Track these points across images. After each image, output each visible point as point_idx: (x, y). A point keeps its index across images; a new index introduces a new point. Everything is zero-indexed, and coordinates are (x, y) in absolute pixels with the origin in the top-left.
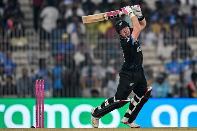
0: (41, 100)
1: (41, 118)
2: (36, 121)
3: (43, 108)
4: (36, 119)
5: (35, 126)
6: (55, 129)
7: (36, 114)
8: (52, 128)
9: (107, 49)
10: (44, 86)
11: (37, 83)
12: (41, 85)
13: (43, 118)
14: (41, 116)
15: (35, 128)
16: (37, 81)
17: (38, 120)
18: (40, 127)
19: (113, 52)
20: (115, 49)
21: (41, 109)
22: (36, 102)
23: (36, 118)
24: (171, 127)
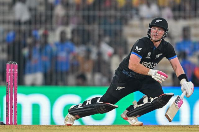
0: (13, 88)
1: (13, 112)
2: (7, 116)
3: (16, 99)
4: (7, 114)
5: (5, 122)
6: (31, 126)
7: (7, 107)
8: (27, 126)
9: (99, 24)
10: (17, 70)
11: (8, 67)
12: (13, 70)
13: (16, 112)
14: (13, 109)
15: (5, 124)
16: (9, 64)
17: (9, 114)
18: (11, 124)
19: (108, 27)
20: (110, 24)
21: (13, 100)
22: (7, 91)
23: (7, 111)
24: (180, 125)
